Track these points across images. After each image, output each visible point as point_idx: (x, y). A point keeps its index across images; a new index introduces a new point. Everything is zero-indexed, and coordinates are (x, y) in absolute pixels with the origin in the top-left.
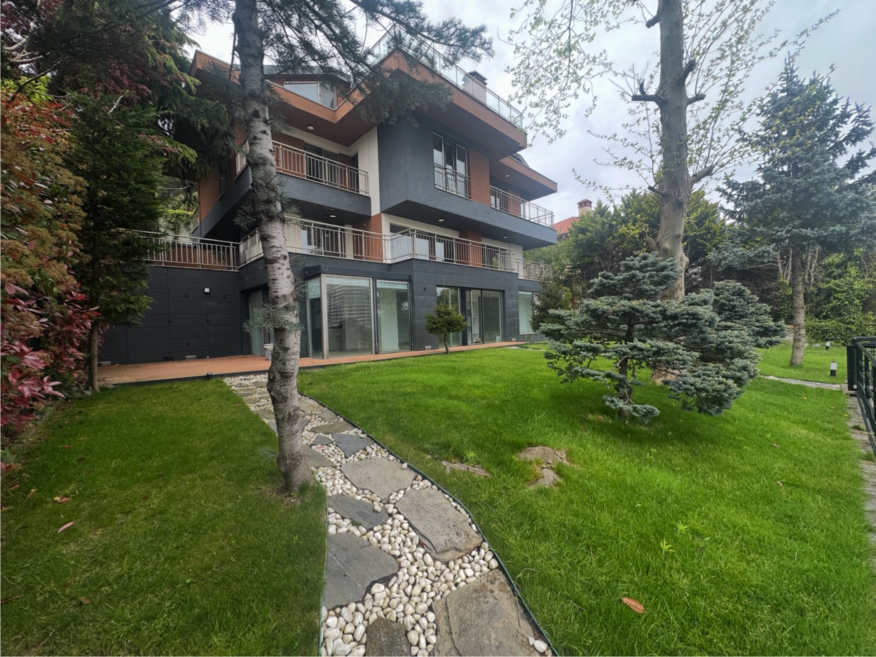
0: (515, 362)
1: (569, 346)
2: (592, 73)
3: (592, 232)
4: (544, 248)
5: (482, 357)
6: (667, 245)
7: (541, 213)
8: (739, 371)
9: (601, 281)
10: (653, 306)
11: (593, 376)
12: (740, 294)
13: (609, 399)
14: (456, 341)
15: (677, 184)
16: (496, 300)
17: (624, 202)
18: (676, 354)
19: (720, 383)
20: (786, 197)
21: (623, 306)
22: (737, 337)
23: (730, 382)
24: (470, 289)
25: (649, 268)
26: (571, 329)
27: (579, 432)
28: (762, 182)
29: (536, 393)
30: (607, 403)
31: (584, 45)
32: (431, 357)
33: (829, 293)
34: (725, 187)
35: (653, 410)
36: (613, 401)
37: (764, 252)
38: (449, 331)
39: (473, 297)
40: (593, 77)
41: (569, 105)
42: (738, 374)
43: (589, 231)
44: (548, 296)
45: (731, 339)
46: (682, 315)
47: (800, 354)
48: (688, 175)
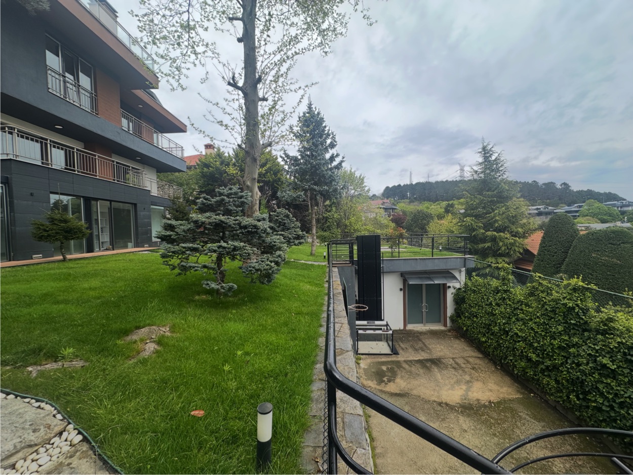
0: (142, 264)
1: (177, 248)
2: (206, 54)
3: (213, 168)
4: (177, 174)
5: (107, 262)
6: (249, 183)
7: (172, 145)
8: (277, 258)
9: (202, 201)
10: (234, 220)
11: (194, 267)
12: (287, 216)
13: (205, 283)
14: (80, 249)
15: (253, 147)
16: (129, 211)
17: (234, 152)
18: (244, 249)
19: (267, 265)
20: (308, 168)
21: (215, 219)
22: (278, 239)
23: (273, 264)
24: (97, 200)
25: (233, 196)
26: (180, 235)
27: (185, 310)
28: (299, 157)
29: (156, 287)
30: (204, 286)
31: (200, 30)
32: (39, 266)
33: (326, 219)
34: (284, 156)
35: (233, 286)
36: (208, 284)
37: (300, 195)
38: (67, 238)
39: (100, 208)
40: (207, 57)
41: (189, 69)
42: (276, 259)
43: (212, 167)
44: (177, 211)
45: (275, 240)
46: (249, 226)
47: (314, 248)
48: (259, 143)
